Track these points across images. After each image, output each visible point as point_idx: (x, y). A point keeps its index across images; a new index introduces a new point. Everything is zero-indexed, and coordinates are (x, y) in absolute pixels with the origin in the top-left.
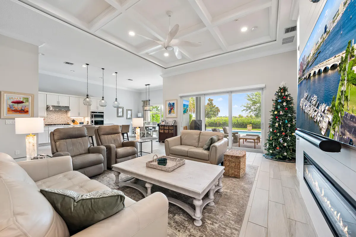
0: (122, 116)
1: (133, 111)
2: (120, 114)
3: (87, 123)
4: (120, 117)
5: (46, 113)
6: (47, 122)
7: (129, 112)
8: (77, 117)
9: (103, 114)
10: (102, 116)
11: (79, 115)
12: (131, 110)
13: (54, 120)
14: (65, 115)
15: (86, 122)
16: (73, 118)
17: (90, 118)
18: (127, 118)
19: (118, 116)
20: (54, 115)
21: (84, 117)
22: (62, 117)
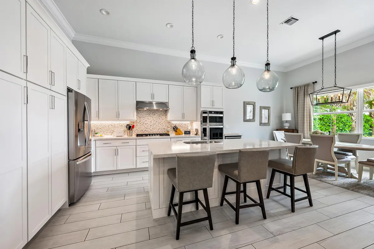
0: (253, 120)
1: (271, 109)
2: (249, 116)
3: (195, 133)
4: (249, 121)
5: (135, 113)
6: (139, 131)
7: (265, 112)
8: (181, 122)
9: (221, 115)
10: (220, 120)
11: (183, 117)
12: (268, 108)
13: (149, 126)
14: (164, 117)
15: (194, 130)
16: (175, 123)
17: (200, 123)
18: (261, 124)
19: (245, 120)
20: (149, 118)
21: (192, 122)
22: (159, 121)
